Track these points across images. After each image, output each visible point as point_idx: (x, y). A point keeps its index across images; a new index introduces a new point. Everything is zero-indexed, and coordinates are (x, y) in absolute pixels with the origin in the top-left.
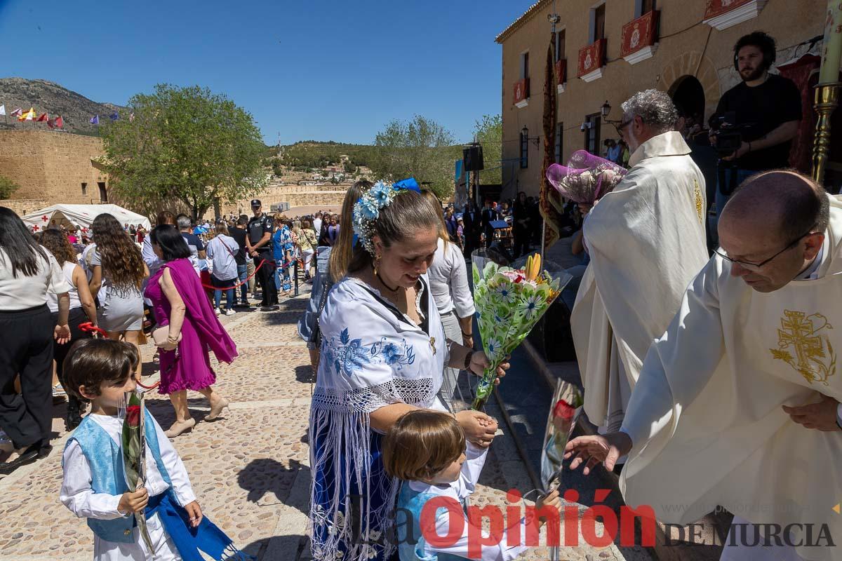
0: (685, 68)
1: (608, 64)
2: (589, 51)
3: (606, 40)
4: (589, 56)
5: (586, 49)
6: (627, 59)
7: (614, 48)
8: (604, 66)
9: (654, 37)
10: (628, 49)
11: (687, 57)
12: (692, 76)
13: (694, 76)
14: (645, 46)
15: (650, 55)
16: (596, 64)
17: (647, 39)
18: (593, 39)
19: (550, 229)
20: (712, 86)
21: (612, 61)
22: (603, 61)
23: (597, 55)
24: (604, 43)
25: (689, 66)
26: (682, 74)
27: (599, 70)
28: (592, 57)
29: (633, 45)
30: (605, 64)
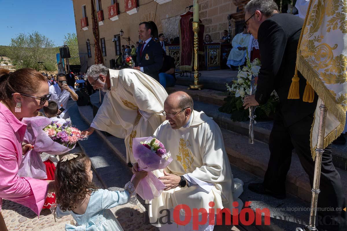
2: (112, 8)
3: (118, 4)
4: (112, 10)
5: (111, 7)
6: (128, 12)
7: (122, 7)
8: (119, 15)
9: (137, 5)
10: (127, 9)
11: (150, 14)
12: (152, 22)
14: (134, 8)
15: (136, 12)
16: (116, 13)
17: (134, 5)
18: (113, 3)
20: (160, 26)
21: (122, 13)
22: (118, 13)
23: (115, 10)
24: (118, 5)
25: (151, 17)
27: (117, 16)
28: (114, 10)
29: (130, 7)
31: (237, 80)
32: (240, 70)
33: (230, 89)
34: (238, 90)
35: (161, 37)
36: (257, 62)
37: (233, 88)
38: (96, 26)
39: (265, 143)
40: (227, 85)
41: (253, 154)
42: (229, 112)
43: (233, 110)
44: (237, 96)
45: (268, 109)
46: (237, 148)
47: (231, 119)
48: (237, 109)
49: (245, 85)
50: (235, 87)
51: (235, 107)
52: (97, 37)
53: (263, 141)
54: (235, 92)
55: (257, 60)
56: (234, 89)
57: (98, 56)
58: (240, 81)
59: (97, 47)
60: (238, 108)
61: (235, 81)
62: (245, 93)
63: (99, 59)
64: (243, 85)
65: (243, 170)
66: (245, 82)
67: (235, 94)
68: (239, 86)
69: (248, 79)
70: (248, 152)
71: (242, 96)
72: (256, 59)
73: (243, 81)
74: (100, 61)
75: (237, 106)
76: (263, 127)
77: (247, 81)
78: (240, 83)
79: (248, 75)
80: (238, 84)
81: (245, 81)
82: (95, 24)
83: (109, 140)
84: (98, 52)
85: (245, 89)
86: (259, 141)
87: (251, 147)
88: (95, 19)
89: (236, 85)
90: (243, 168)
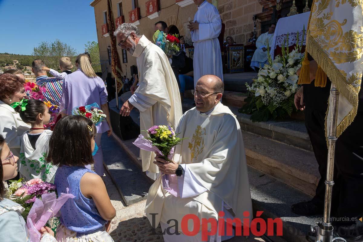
0: (171, 22)
1: (142, 19)
2: (133, 13)
3: (140, 8)
4: (133, 15)
5: (132, 12)
6: (149, 17)
7: (143, 12)
8: (140, 20)
9: (159, 9)
10: (149, 13)
11: (172, 18)
12: (174, 26)
13: (175, 25)
14: (155, 12)
15: (157, 16)
16: (137, 18)
17: (156, 9)
18: (134, 8)
19: (119, 83)
20: (182, 30)
21: (143, 18)
22: (139, 17)
23: (136, 15)
24: (139, 10)
25: (173, 21)
26: (170, 24)
27: (138, 21)
28: (135, 15)
29: (151, 11)
30: (140, 19)
31: (257, 78)
32: (261, 69)
33: (250, 88)
34: (258, 89)
35: (181, 39)
36: (278, 59)
37: (252, 87)
38: (113, 28)
39: (286, 144)
40: (247, 84)
41: (272, 154)
42: (249, 113)
43: (253, 110)
44: (257, 95)
45: (290, 108)
46: (256, 148)
47: (251, 120)
48: (257, 110)
49: (266, 83)
50: (255, 87)
51: (255, 107)
52: (114, 39)
53: (284, 142)
54: (255, 91)
55: (278, 57)
56: (254, 88)
57: (115, 59)
58: (260, 79)
59: (114, 50)
60: (258, 108)
61: (255, 80)
62: (265, 91)
63: (116, 61)
64: (264, 83)
65: (262, 172)
66: (266, 81)
67: (254, 93)
68: (259, 85)
69: (268, 77)
70: (267, 153)
71: (262, 95)
72: (278, 55)
73: (264, 79)
74: (116, 64)
75: (257, 106)
76: (284, 127)
77: (267, 79)
78: (260, 82)
79: (269, 73)
80: (259, 83)
81: (266, 79)
82: (112, 26)
83: (125, 144)
84: (115, 55)
85: (265, 88)
86: (280, 142)
87: (270, 148)
88: (112, 20)
89: (256, 84)
90: (261, 170)
